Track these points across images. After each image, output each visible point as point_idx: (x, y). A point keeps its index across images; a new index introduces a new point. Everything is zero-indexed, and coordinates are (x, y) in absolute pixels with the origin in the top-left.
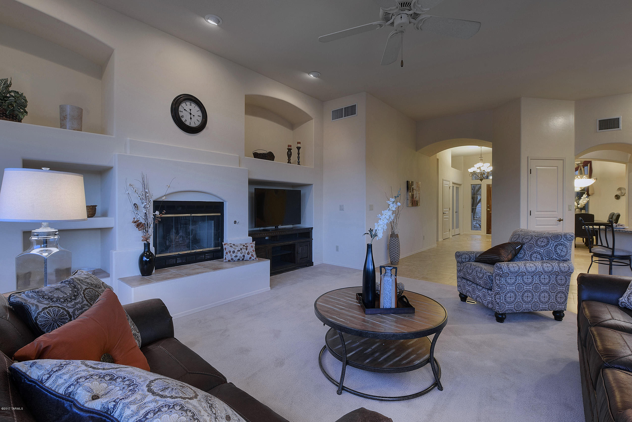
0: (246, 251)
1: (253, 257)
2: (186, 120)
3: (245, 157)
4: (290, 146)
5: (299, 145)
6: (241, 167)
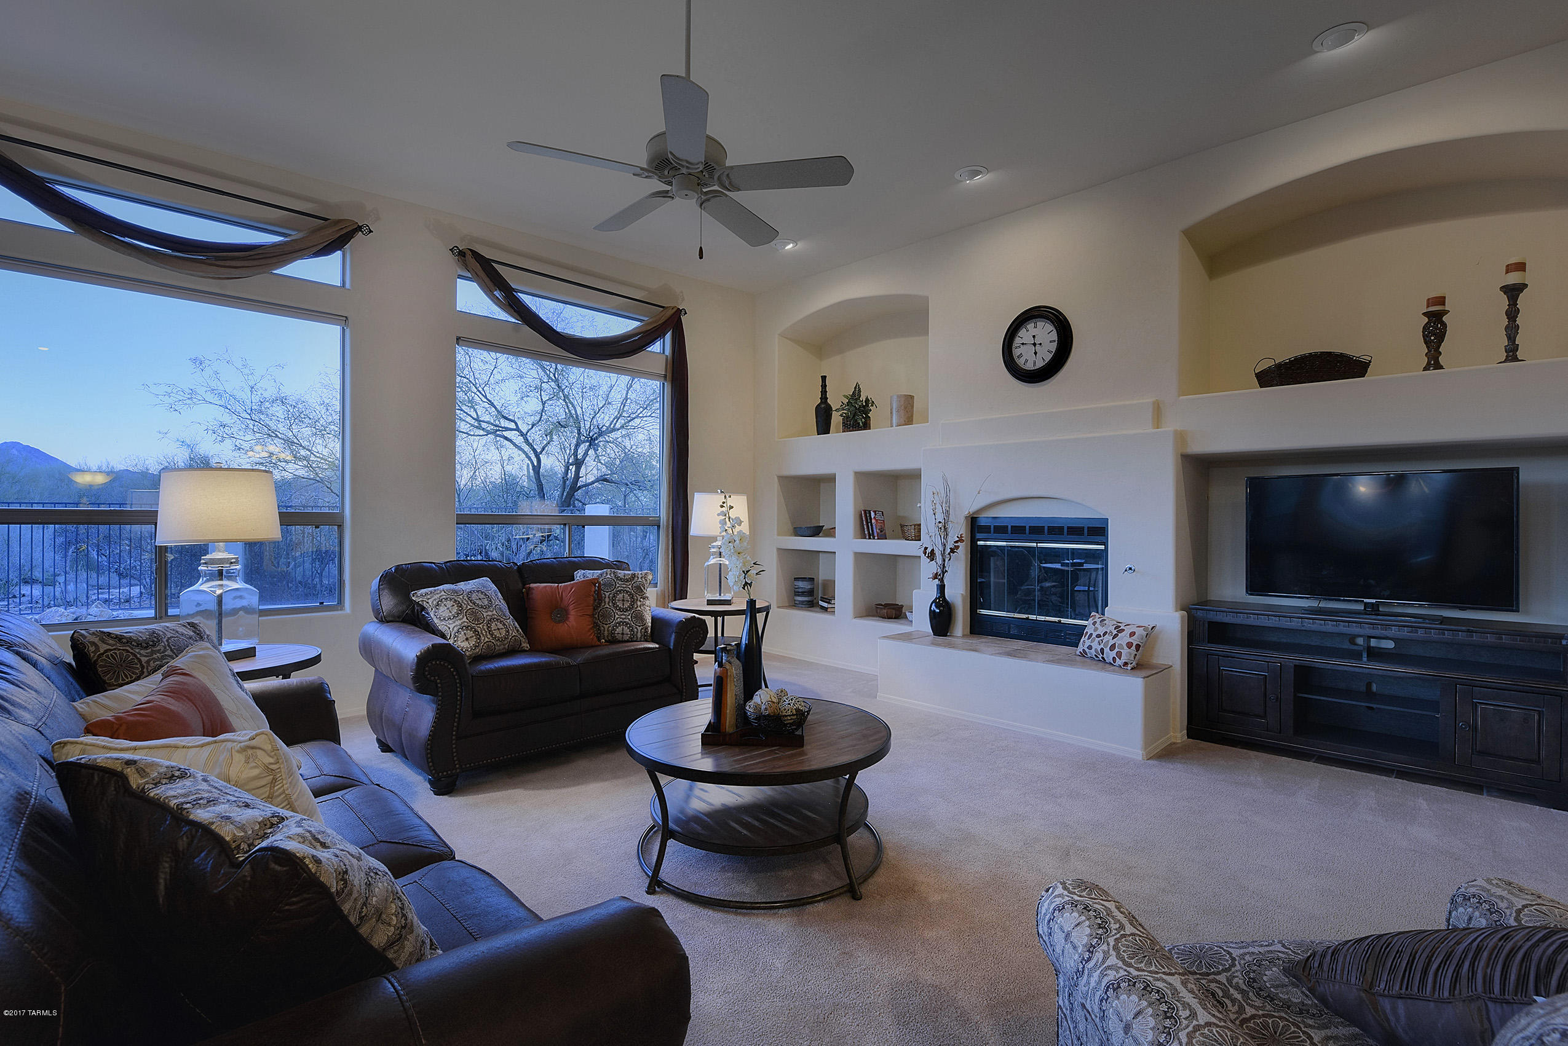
0: (1111, 641)
1: (1120, 659)
2: (1027, 361)
3: (1181, 397)
4: (1441, 301)
5: (1514, 278)
6: (1158, 428)
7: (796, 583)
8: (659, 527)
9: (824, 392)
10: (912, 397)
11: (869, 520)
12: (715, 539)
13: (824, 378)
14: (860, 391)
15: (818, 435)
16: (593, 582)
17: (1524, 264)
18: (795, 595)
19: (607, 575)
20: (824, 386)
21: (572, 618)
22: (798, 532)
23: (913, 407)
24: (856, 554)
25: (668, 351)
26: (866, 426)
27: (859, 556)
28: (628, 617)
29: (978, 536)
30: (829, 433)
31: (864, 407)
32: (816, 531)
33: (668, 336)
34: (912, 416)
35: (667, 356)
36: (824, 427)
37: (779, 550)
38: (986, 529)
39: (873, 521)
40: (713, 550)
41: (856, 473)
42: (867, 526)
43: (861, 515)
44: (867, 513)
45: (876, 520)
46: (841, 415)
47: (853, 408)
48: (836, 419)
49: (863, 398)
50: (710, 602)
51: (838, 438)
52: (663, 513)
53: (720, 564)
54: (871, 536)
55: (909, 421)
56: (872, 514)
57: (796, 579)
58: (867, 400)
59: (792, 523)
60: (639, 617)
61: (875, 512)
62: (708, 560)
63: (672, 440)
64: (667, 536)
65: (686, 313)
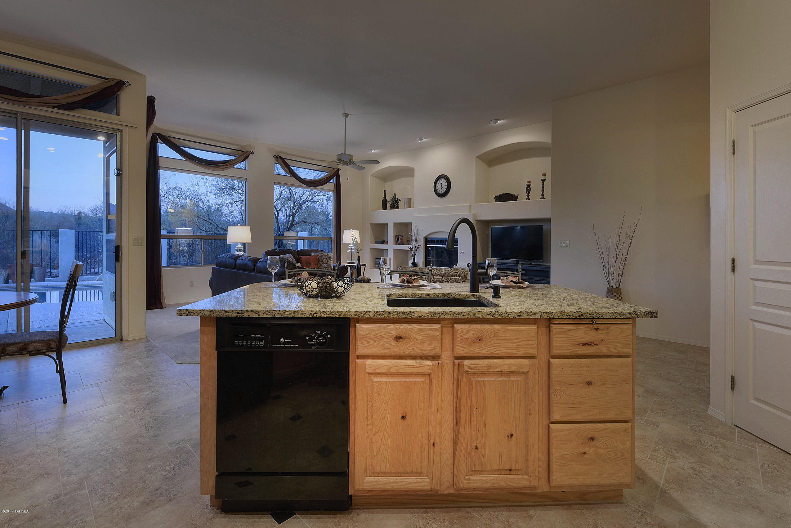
2: (440, 191)
3: (476, 204)
4: (530, 182)
5: (543, 178)
6: (470, 212)
7: (376, 260)
8: (332, 241)
9: (385, 195)
10: (411, 199)
11: (398, 239)
12: (350, 244)
13: (385, 191)
14: (396, 196)
15: (383, 210)
16: (317, 256)
17: (545, 174)
18: (376, 264)
19: (321, 254)
20: (385, 193)
21: (312, 265)
22: (377, 243)
23: (411, 202)
24: (394, 249)
25: (335, 182)
26: (398, 207)
27: (395, 250)
28: (326, 265)
29: (428, 243)
30: (386, 209)
31: (397, 201)
32: (383, 242)
33: (335, 178)
34: (411, 205)
35: (334, 184)
36: (385, 208)
37: (370, 248)
38: (429, 241)
39: (399, 239)
40: (349, 247)
41: (394, 223)
42: (398, 241)
43: (396, 237)
44: (397, 236)
45: (400, 239)
46: (390, 204)
47: (393, 202)
48: (388, 205)
49: (397, 198)
50: (348, 263)
51: (389, 211)
52: (333, 236)
53: (351, 252)
54: (398, 244)
55: (410, 207)
56: (399, 236)
57: (376, 259)
58: (398, 199)
59: (375, 240)
60: (330, 266)
61: (400, 236)
62: (348, 250)
63: (336, 212)
64: (335, 244)
65: (340, 169)
